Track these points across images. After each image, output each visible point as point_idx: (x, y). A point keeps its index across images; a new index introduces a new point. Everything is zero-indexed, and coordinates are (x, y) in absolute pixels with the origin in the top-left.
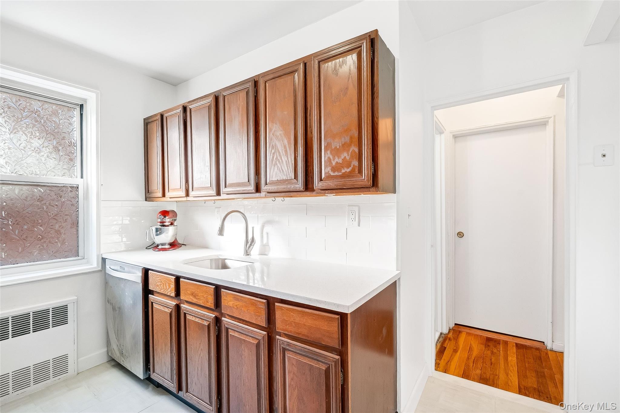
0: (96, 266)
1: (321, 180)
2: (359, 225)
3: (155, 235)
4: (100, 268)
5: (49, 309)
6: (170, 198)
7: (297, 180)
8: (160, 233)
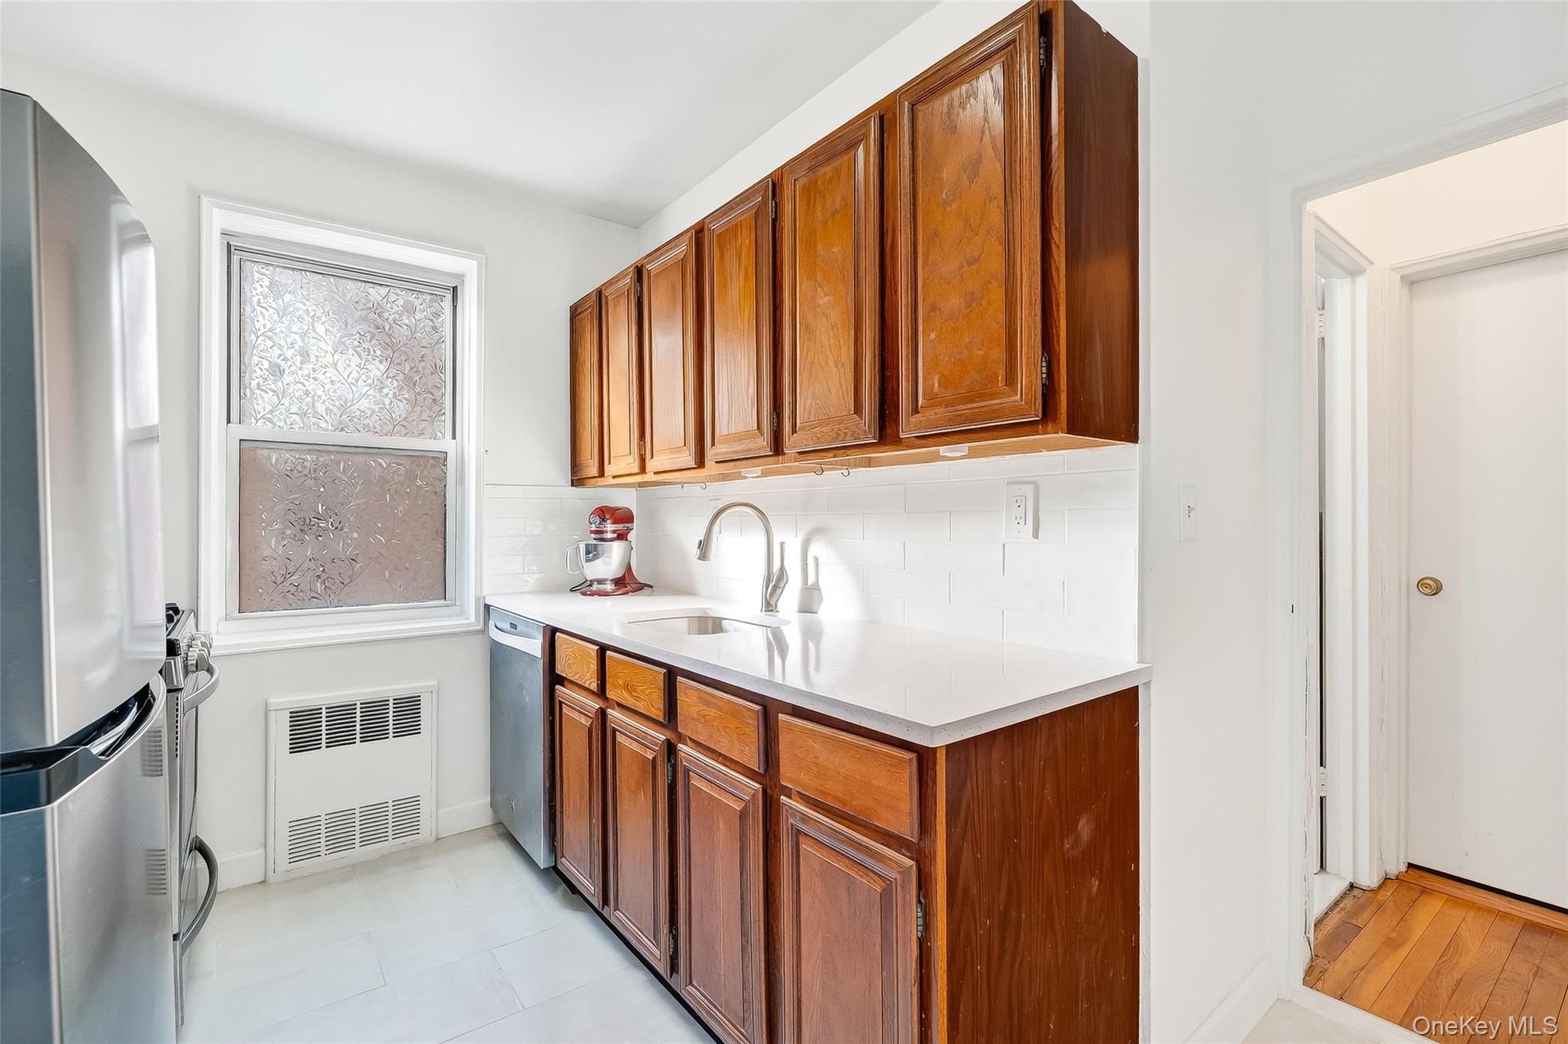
0: (474, 621)
1: (916, 411)
2: (1036, 535)
3: (583, 561)
4: (480, 627)
5: (388, 700)
6: (614, 477)
7: (860, 416)
8: (596, 557)
